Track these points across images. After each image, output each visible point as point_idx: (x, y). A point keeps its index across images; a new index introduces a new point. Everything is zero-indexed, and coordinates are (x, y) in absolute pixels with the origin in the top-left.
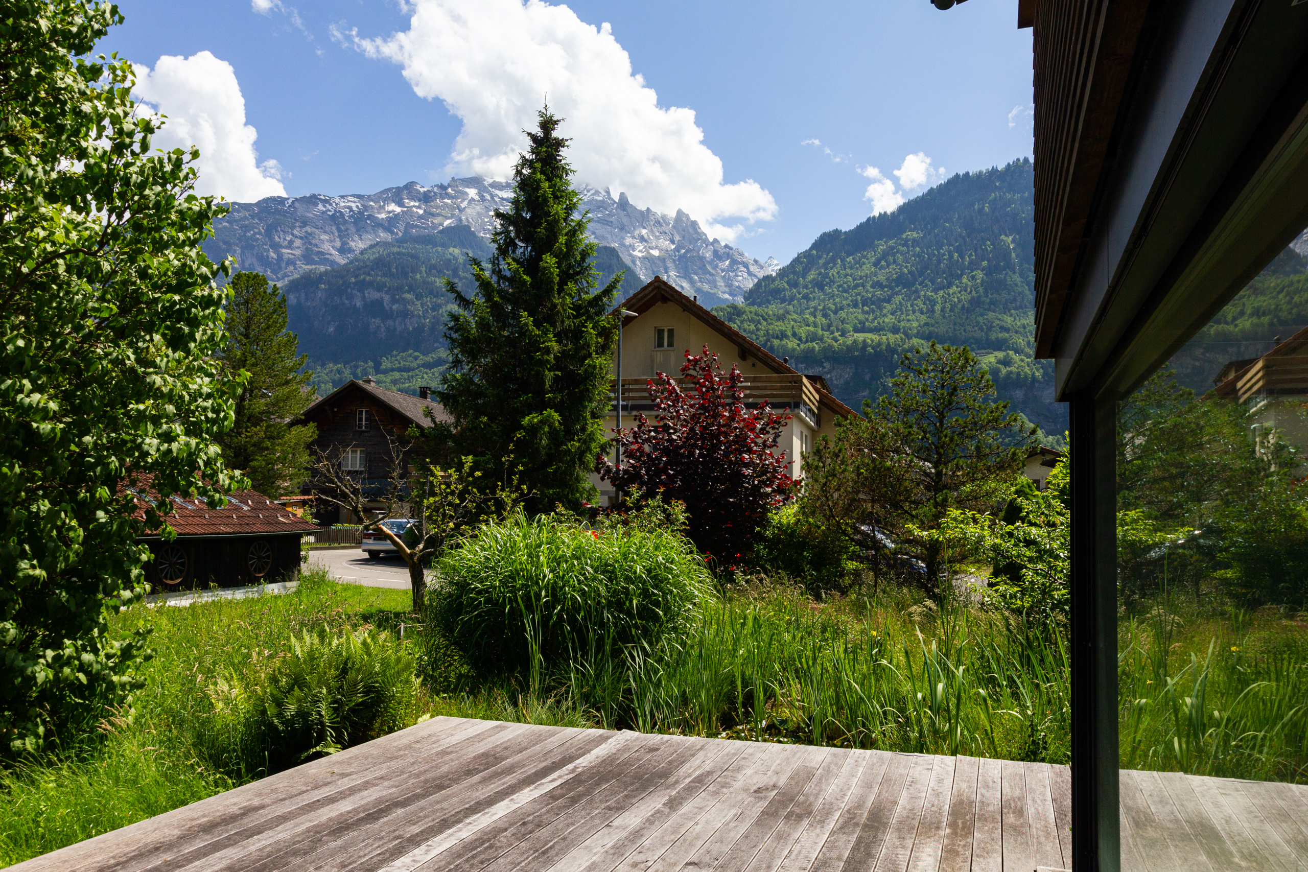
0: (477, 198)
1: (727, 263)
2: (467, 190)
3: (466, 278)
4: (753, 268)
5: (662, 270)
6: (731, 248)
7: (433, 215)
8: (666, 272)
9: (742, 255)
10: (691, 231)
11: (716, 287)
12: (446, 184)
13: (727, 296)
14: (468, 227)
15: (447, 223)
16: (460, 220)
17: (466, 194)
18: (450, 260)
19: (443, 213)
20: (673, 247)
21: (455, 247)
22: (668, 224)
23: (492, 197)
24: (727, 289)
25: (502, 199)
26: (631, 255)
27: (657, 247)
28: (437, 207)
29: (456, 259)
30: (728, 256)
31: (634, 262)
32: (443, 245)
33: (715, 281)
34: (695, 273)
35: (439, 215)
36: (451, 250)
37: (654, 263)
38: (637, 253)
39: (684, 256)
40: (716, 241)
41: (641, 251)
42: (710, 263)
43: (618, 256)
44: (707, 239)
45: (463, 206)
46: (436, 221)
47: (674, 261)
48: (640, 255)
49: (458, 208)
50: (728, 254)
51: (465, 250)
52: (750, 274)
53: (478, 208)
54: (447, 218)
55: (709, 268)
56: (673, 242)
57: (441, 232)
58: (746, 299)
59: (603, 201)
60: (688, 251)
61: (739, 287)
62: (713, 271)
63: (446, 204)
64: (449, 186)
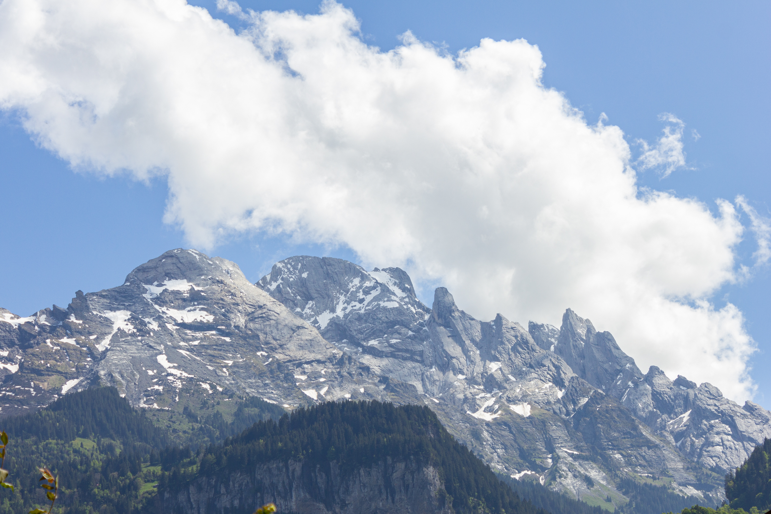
0: (130, 328)
1: (686, 417)
2: (109, 314)
3: (107, 500)
4: (742, 424)
5: (541, 446)
6: (690, 385)
7: (38, 372)
8: (551, 449)
9: (717, 396)
10: (598, 355)
11: (664, 472)
12: (63, 306)
13: (691, 491)
14: (113, 391)
15: (68, 386)
16: (95, 379)
17: (108, 323)
18: (73, 465)
19: (61, 366)
20: (560, 394)
21: (84, 436)
22: (546, 346)
23: (162, 326)
24: (691, 477)
25: (184, 326)
26: (468, 420)
27: (524, 398)
28: (48, 355)
29: (86, 461)
30: (687, 403)
31: (476, 435)
32: (59, 435)
33: (662, 460)
34: (617, 448)
35: (51, 371)
36: (77, 442)
37: (521, 431)
38: (481, 415)
39: (586, 410)
40: (654, 371)
41: (490, 410)
42: (650, 420)
43: (437, 426)
44: (635, 369)
45: (101, 347)
46: (44, 386)
47: (566, 423)
48: (488, 417)
49: (91, 353)
50: (686, 399)
51: (105, 441)
52: (738, 435)
53: (133, 350)
54: (68, 377)
55: (646, 432)
56: (558, 382)
57: (56, 406)
58: (729, 493)
59: (399, 311)
60: (595, 400)
61: (717, 469)
62: (655, 440)
63: (66, 347)
64: (72, 309)
